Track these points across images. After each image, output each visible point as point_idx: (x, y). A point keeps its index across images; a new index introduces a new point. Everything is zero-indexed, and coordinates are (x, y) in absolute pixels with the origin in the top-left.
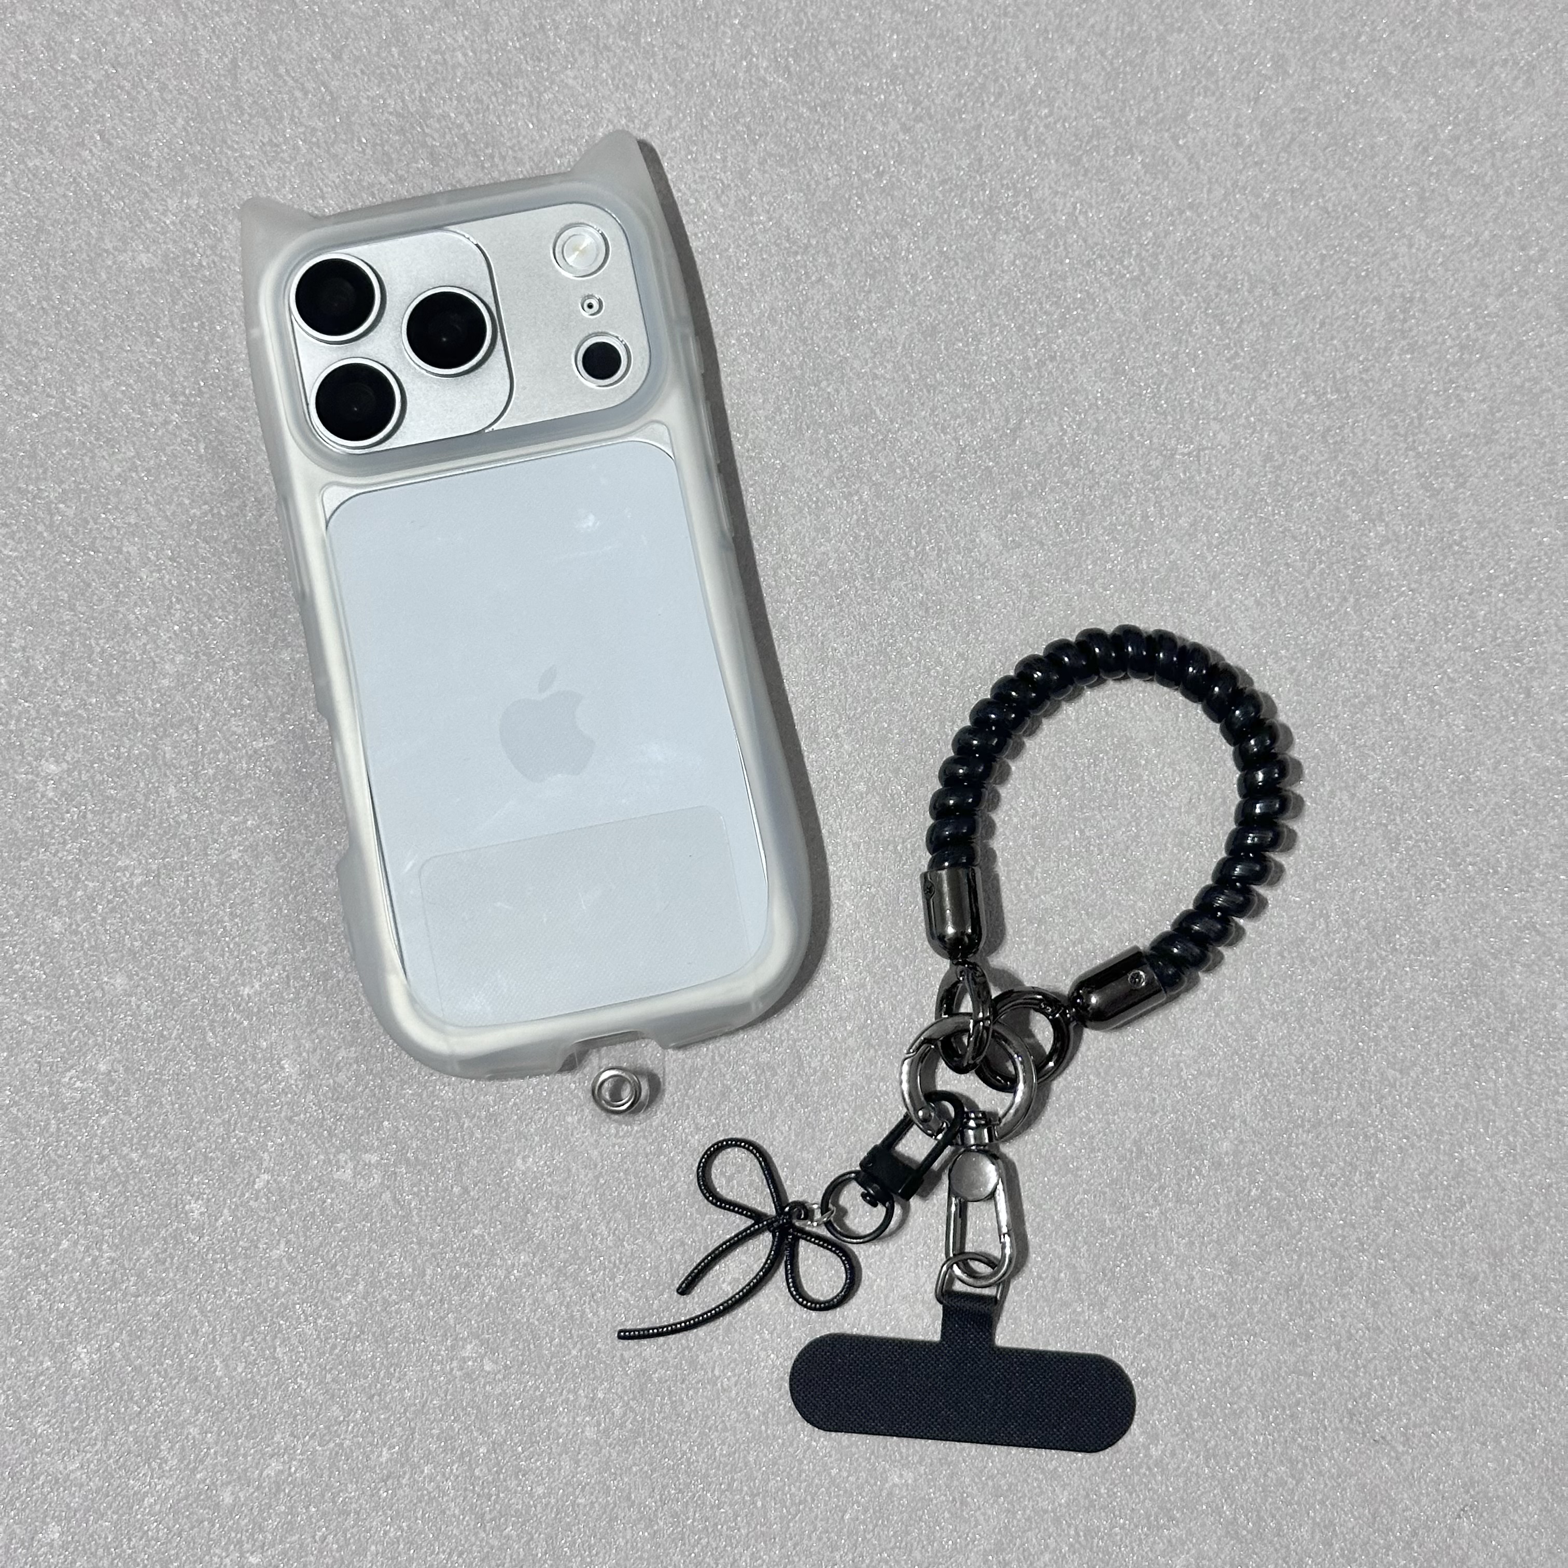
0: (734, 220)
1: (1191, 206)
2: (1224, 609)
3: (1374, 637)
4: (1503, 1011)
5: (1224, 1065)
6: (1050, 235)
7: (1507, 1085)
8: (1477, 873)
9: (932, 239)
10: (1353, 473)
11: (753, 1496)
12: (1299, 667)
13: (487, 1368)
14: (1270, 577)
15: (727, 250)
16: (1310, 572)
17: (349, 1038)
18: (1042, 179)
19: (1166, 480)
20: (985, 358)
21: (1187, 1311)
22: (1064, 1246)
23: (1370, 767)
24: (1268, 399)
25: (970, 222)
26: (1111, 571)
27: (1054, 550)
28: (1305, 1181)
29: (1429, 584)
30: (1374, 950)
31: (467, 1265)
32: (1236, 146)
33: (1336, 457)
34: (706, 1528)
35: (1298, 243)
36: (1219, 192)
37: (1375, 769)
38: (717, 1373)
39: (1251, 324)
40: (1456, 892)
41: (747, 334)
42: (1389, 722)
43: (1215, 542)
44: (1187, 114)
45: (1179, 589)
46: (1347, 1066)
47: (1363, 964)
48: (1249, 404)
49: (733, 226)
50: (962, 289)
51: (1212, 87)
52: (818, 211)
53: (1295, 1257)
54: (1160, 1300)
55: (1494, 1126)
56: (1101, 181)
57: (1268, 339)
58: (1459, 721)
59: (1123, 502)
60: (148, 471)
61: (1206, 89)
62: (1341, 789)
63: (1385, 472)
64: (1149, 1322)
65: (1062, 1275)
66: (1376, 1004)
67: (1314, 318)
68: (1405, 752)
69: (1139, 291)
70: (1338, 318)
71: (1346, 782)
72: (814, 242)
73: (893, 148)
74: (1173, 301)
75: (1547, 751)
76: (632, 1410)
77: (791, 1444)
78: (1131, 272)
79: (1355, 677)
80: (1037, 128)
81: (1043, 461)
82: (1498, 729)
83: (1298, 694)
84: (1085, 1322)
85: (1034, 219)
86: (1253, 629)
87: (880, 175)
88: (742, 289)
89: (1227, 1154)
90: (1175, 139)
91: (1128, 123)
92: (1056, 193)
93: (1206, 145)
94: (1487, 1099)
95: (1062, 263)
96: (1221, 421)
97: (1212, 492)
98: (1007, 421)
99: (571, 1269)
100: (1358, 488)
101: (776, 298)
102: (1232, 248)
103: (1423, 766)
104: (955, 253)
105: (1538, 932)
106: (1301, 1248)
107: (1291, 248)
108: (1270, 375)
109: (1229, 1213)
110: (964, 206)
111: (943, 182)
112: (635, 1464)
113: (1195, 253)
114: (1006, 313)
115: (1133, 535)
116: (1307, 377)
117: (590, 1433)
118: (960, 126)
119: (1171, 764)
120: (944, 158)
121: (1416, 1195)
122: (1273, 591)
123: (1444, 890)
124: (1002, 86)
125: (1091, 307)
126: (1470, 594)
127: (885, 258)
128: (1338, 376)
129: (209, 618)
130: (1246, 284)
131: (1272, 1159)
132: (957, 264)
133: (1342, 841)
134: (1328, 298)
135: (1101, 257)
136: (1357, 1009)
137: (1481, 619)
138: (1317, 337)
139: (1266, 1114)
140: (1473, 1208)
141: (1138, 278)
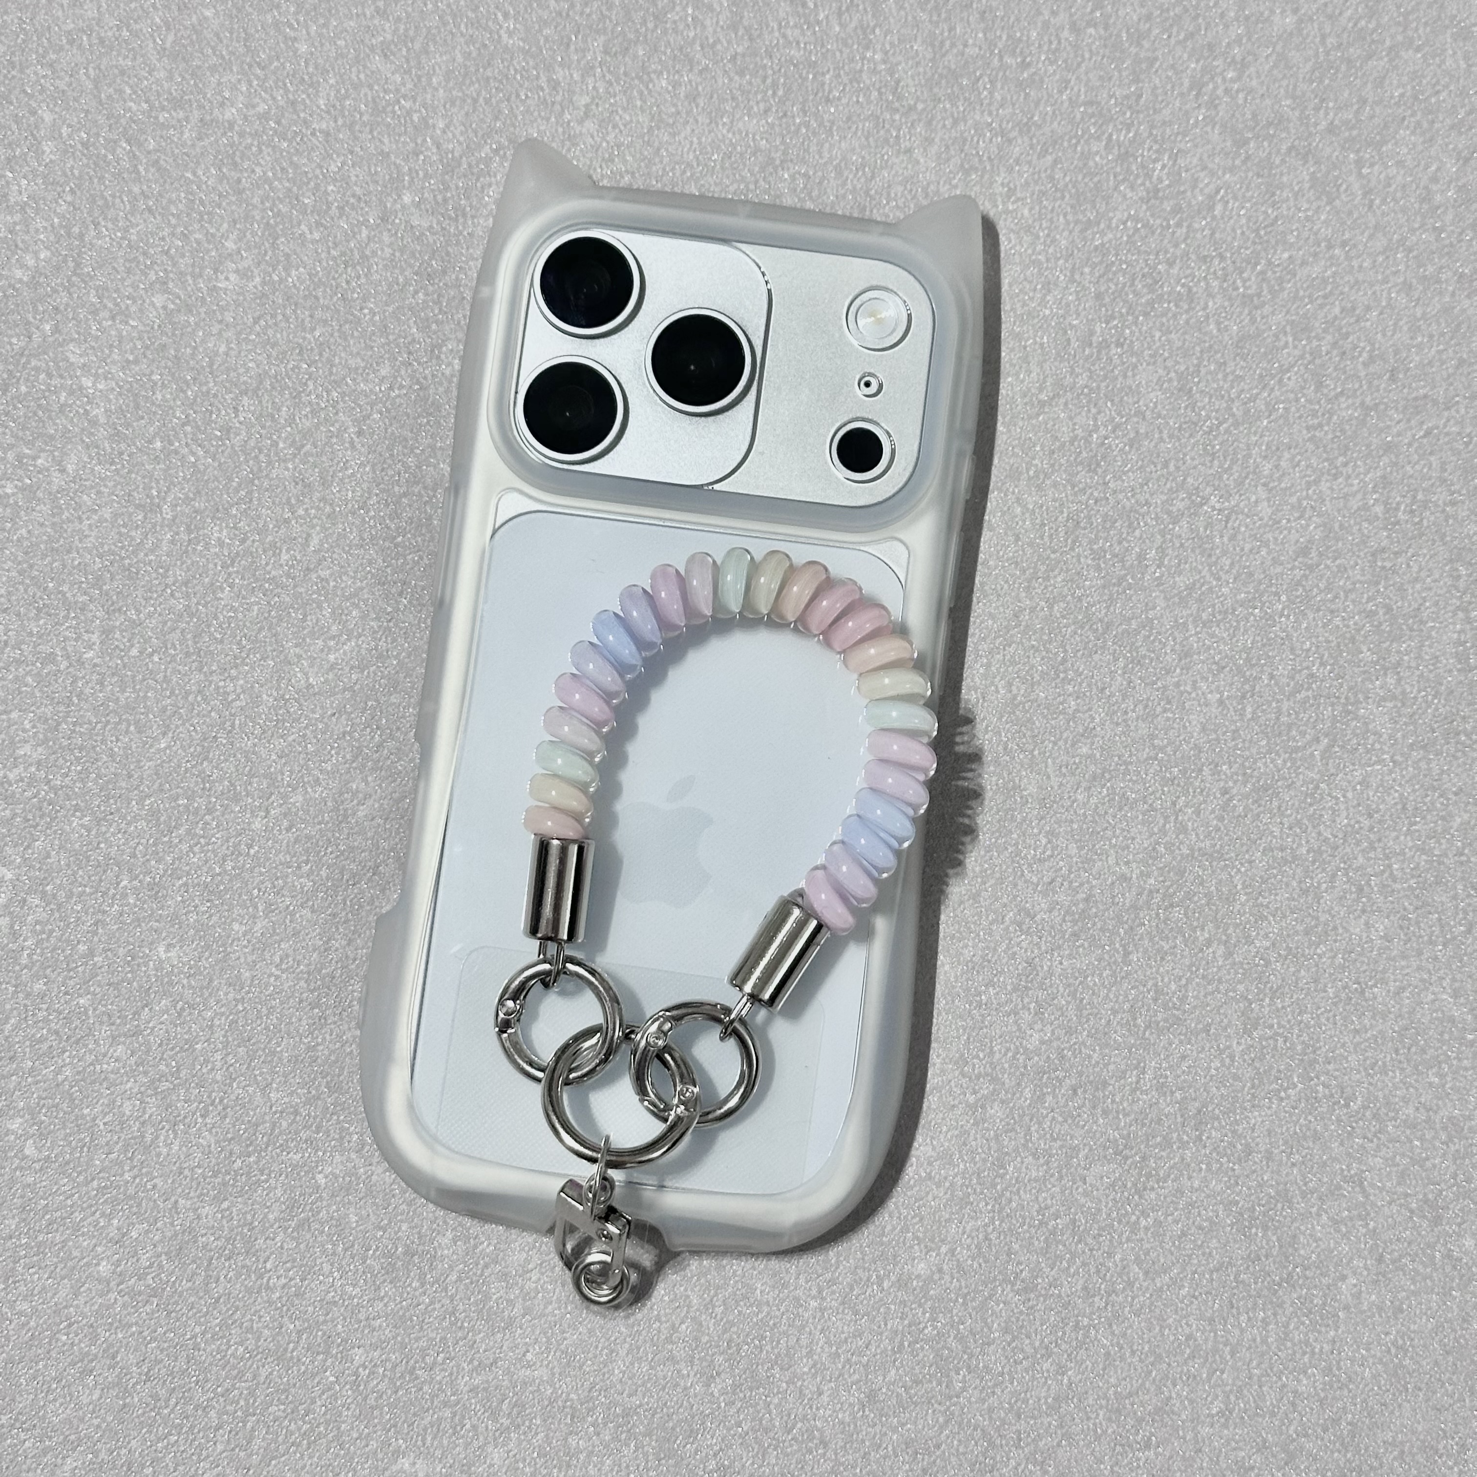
0: (846, 45)
1: (1344, 244)
2: (1182, 693)
3: (1329, 795)
4: (1287, 1258)
5: (959, 1181)
6: (1177, 209)
7: (1254, 1340)
8: (1325, 1096)
9: (1049, 158)
10: (1389, 609)
11: (247, 1414)
12: (1234, 791)
13: (27, 1152)
14: (1247, 681)
15: (823, 74)
16: (1292, 694)
17: (41, 736)
18: (1196, 146)
19: (1182, 528)
20: (1047, 312)
21: (799, 1425)
22: (701, 1297)
23: (1262, 933)
24: (1332, 489)
25: (1097, 159)
26: (1080, 599)
27: (1029, 551)
28: (989, 1344)
29: (1416, 763)
30: (1177, 1130)
31: (57, 1033)
32: (1423, 200)
33: (1377, 583)
34: (181, 1426)
35: (1443, 334)
36: (1380, 243)
37: (1266, 936)
38: (269, 1265)
39: (1350, 401)
40: (1294, 1108)
41: (806, 175)
42: (1305, 892)
43: (1204, 616)
44: (1386, 142)
45: (1143, 651)
46: (1090, 1241)
47: (1159, 1139)
48: (1309, 485)
49: (841, 52)
50: (1056, 227)
51: (1425, 125)
52: (941, 76)
53: (941, 1420)
54: (776, 1401)
55: (1220, 1377)
56: (1259, 175)
57: (1363, 422)
58: (1380, 927)
59: (1124, 530)
60: (102, 41)
61: (1418, 124)
62: (1220, 942)
63: (1422, 622)
64: (753, 1420)
65: (684, 1326)
66: (1152, 1189)
67: (1422, 423)
68: (1307, 933)
69: (1246, 311)
70: (1447, 434)
71: (1229, 936)
72: (920, 106)
73: (1051, 42)
74: (1276, 336)
75: (1462, 1000)
76: (160, 1266)
77: (313, 1376)
78: (1246, 288)
79: (1290, 828)
80: (1215, 88)
81: (1059, 450)
82: (1420, 953)
83: (1221, 819)
84: (685, 1388)
85: (1169, 186)
86: (1204, 729)
87: (1024, 65)
88: (821, 124)
89: (918, 1276)
90: (1359, 163)
91: (1316, 124)
92: (1204, 168)
93: (1389, 185)
94: (1225, 1345)
95: (1176, 246)
96: (1270, 491)
97: (1226, 562)
98: (1041, 389)
99: (165, 1085)
100: (1386, 627)
101: (854, 149)
102: (1368, 308)
103: (1320, 956)
104: (1066, 185)
105: (1364, 1191)
106: (952, 1414)
107: (1431, 336)
108: (1345, 465)
109: (892, 1340)
110: (1098, 139)
111: (1090, 103)
112: (136, 1323)
113: (1325, 297)
114: (1091, 273)
115: (1118, 571)
116: (1385, 481)
117: (104, 1268)
118: (1133, 50)
119: (1051, 834)
120: (1101, 78)
121: (1101, 1413)
122: (1243, 697)
123: (1282, 1099)
124: (1199, 25)
125: (1186, 307)
126: (1456, 794)
127: (989, 158)
128: (1420, 496)
129: (96, 225)
130: (1365, 355)
131: (964, 1304)
132: (1063, 198)
133: (1196, 997)
134: (1448, 408)
135: (1222, 258)
136: (1129, 1185)
137: (1455, 825)
138: (1416, 445)
139: (980, 1253)
140: (1157, 1455)
141: (1251, 297)
